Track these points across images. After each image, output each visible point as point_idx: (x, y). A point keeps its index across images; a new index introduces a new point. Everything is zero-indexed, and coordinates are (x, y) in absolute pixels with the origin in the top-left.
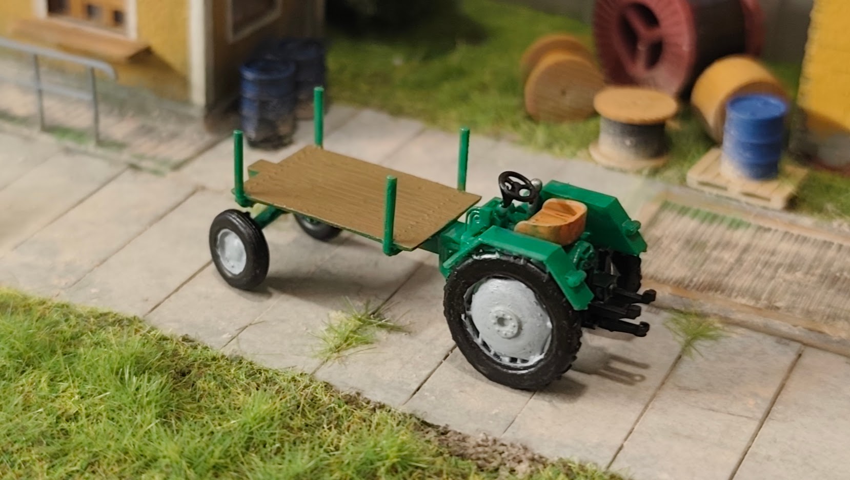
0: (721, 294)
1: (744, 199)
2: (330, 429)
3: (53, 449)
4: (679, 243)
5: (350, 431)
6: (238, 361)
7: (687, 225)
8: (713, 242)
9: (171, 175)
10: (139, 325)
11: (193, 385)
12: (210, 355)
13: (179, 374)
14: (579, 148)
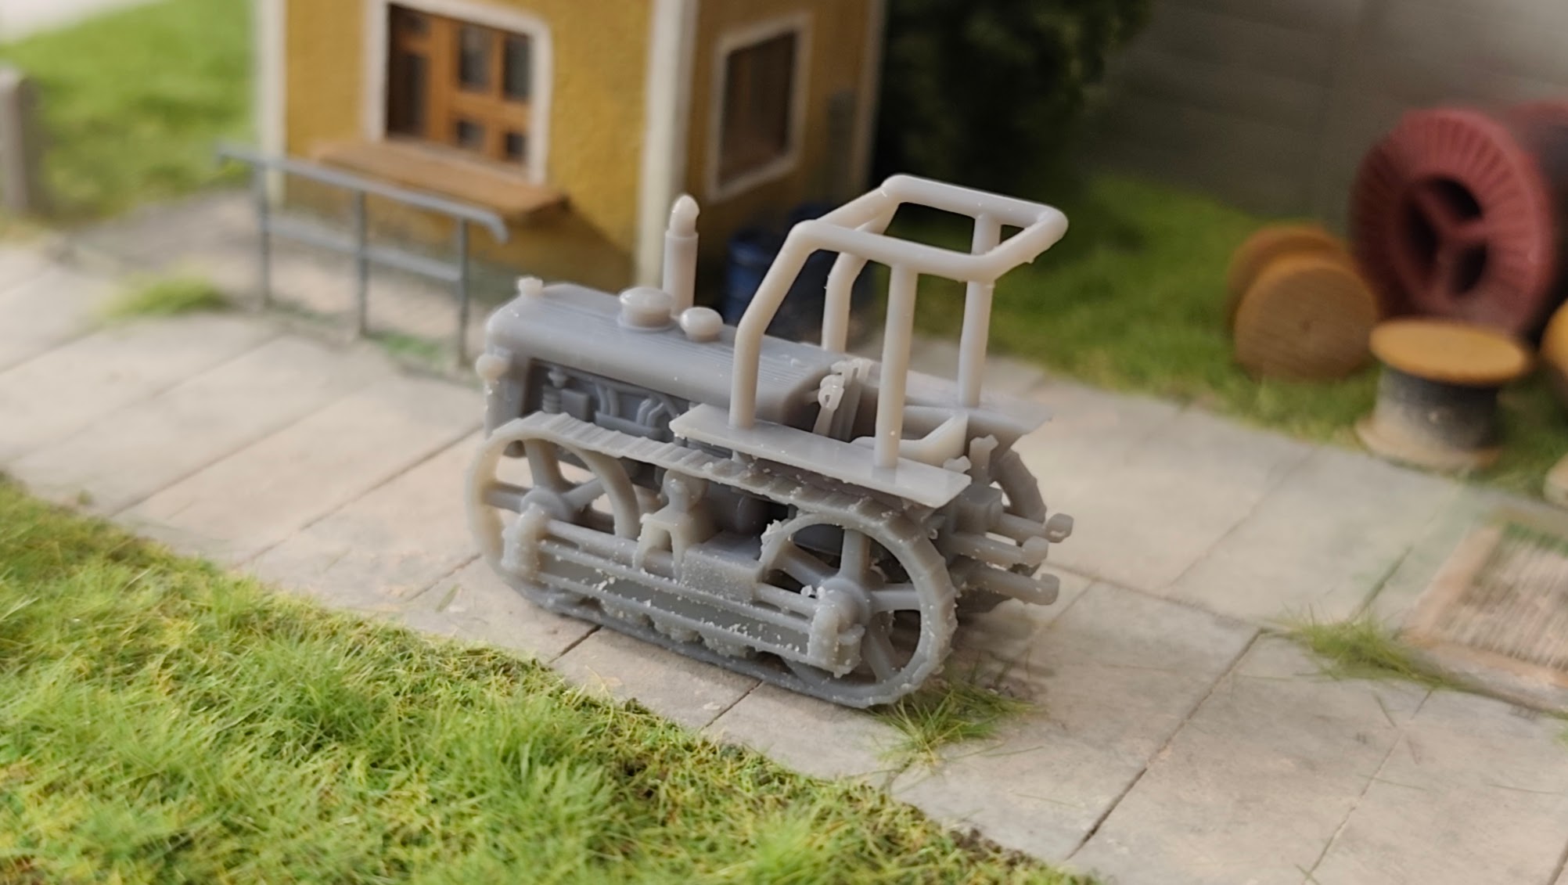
4: (1550, 596)
6: (737, 755)
7: (1558, 568)
10: (542, 676)
11: (649, 794)
12: (680, 740)
13: (623, 771)
14: (1336, 425)
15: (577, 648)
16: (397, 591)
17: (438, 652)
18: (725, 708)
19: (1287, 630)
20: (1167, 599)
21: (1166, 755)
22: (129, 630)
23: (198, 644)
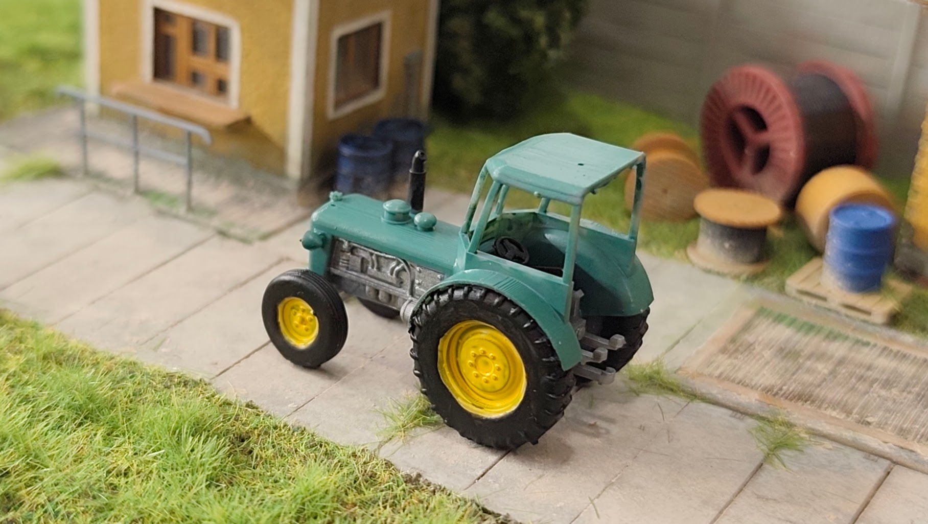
0: (810, 404)
1: (844, 311)
2: (385, 507)
3: (98, 503)
4: (772, 350)
5: (406, 511)
6: (300, 432)
7: (782, 333)
8: (807, 352)
9: (258, 244)
10: (204, 388)
11: (249, 452)
12: (272, 423)
13: (237, 439)
14: (676, 248)
15: (226, 373)
16: (135, 340)
17: (151, 374)
18: (299, 407)
23: (25, 368)
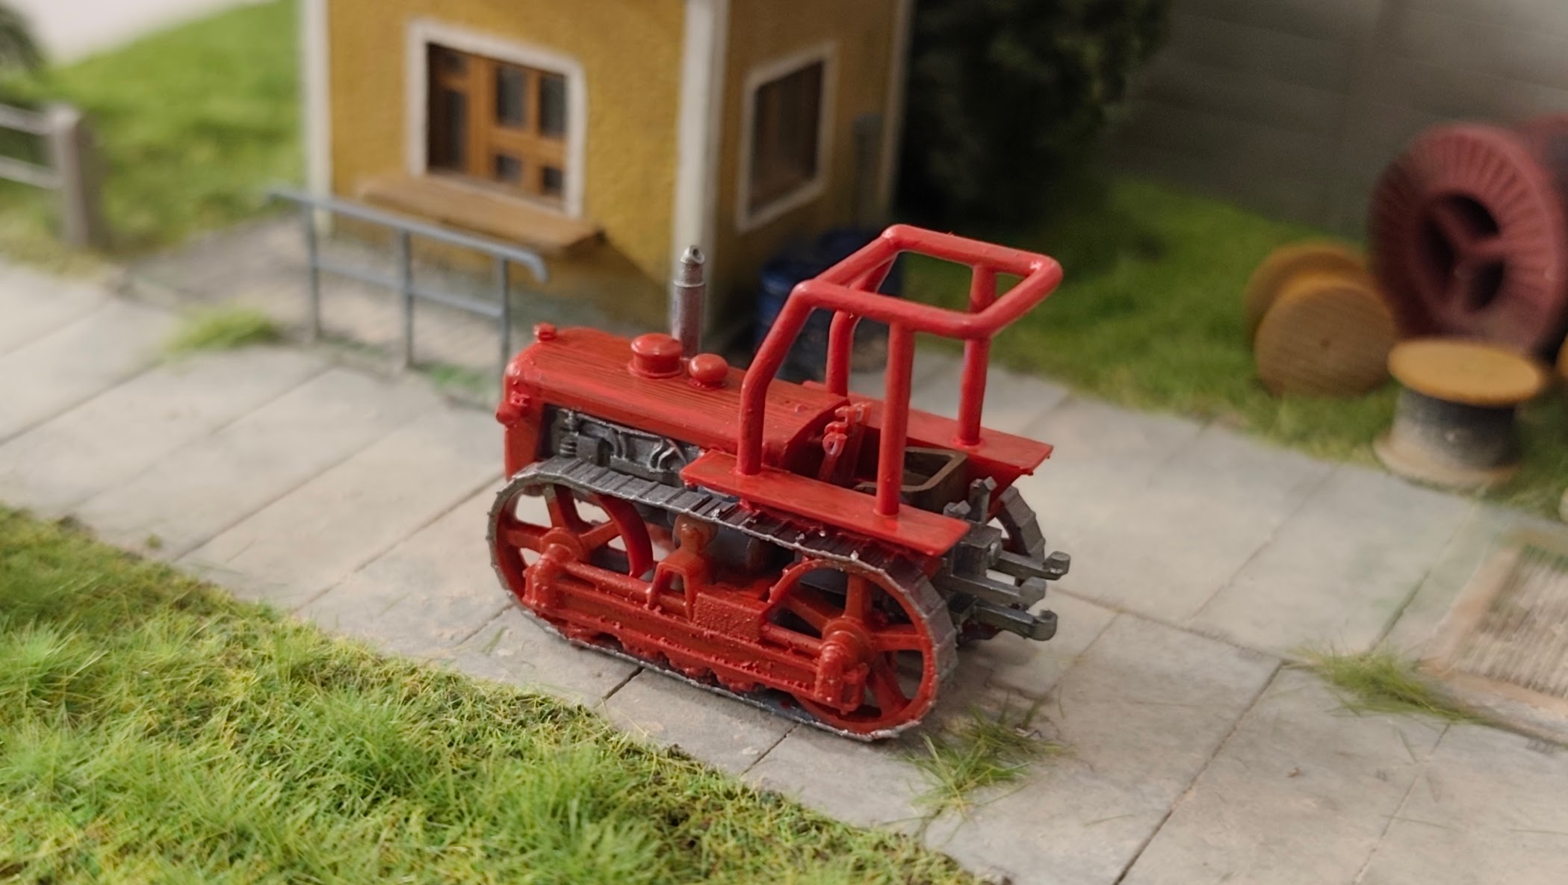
6: (774, 802)
10: (587, 722)
11: (692, 844)
12: (720, 787)
13: (667, 821)
14: (1355, 443)
15: (620, 692)
16: (448, 634)
17: (488, 699)
18: (763, 752)
19: (1309, 662)
20: (1191, 631)
21: (1191, 796)
22: (195, 682)
23: (260, 696)
